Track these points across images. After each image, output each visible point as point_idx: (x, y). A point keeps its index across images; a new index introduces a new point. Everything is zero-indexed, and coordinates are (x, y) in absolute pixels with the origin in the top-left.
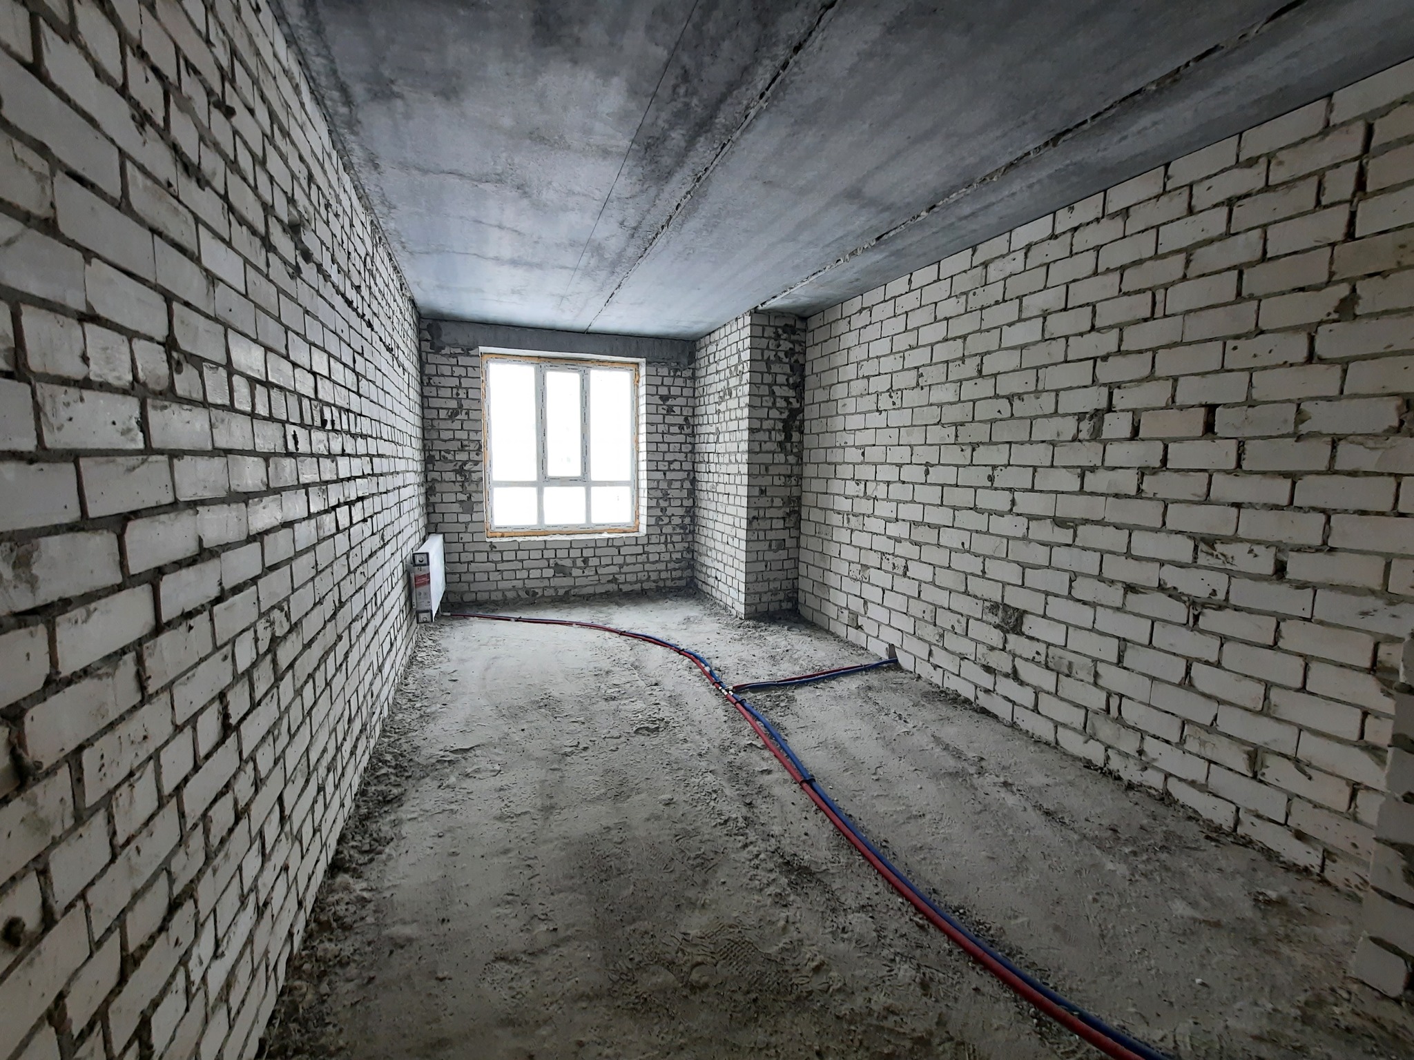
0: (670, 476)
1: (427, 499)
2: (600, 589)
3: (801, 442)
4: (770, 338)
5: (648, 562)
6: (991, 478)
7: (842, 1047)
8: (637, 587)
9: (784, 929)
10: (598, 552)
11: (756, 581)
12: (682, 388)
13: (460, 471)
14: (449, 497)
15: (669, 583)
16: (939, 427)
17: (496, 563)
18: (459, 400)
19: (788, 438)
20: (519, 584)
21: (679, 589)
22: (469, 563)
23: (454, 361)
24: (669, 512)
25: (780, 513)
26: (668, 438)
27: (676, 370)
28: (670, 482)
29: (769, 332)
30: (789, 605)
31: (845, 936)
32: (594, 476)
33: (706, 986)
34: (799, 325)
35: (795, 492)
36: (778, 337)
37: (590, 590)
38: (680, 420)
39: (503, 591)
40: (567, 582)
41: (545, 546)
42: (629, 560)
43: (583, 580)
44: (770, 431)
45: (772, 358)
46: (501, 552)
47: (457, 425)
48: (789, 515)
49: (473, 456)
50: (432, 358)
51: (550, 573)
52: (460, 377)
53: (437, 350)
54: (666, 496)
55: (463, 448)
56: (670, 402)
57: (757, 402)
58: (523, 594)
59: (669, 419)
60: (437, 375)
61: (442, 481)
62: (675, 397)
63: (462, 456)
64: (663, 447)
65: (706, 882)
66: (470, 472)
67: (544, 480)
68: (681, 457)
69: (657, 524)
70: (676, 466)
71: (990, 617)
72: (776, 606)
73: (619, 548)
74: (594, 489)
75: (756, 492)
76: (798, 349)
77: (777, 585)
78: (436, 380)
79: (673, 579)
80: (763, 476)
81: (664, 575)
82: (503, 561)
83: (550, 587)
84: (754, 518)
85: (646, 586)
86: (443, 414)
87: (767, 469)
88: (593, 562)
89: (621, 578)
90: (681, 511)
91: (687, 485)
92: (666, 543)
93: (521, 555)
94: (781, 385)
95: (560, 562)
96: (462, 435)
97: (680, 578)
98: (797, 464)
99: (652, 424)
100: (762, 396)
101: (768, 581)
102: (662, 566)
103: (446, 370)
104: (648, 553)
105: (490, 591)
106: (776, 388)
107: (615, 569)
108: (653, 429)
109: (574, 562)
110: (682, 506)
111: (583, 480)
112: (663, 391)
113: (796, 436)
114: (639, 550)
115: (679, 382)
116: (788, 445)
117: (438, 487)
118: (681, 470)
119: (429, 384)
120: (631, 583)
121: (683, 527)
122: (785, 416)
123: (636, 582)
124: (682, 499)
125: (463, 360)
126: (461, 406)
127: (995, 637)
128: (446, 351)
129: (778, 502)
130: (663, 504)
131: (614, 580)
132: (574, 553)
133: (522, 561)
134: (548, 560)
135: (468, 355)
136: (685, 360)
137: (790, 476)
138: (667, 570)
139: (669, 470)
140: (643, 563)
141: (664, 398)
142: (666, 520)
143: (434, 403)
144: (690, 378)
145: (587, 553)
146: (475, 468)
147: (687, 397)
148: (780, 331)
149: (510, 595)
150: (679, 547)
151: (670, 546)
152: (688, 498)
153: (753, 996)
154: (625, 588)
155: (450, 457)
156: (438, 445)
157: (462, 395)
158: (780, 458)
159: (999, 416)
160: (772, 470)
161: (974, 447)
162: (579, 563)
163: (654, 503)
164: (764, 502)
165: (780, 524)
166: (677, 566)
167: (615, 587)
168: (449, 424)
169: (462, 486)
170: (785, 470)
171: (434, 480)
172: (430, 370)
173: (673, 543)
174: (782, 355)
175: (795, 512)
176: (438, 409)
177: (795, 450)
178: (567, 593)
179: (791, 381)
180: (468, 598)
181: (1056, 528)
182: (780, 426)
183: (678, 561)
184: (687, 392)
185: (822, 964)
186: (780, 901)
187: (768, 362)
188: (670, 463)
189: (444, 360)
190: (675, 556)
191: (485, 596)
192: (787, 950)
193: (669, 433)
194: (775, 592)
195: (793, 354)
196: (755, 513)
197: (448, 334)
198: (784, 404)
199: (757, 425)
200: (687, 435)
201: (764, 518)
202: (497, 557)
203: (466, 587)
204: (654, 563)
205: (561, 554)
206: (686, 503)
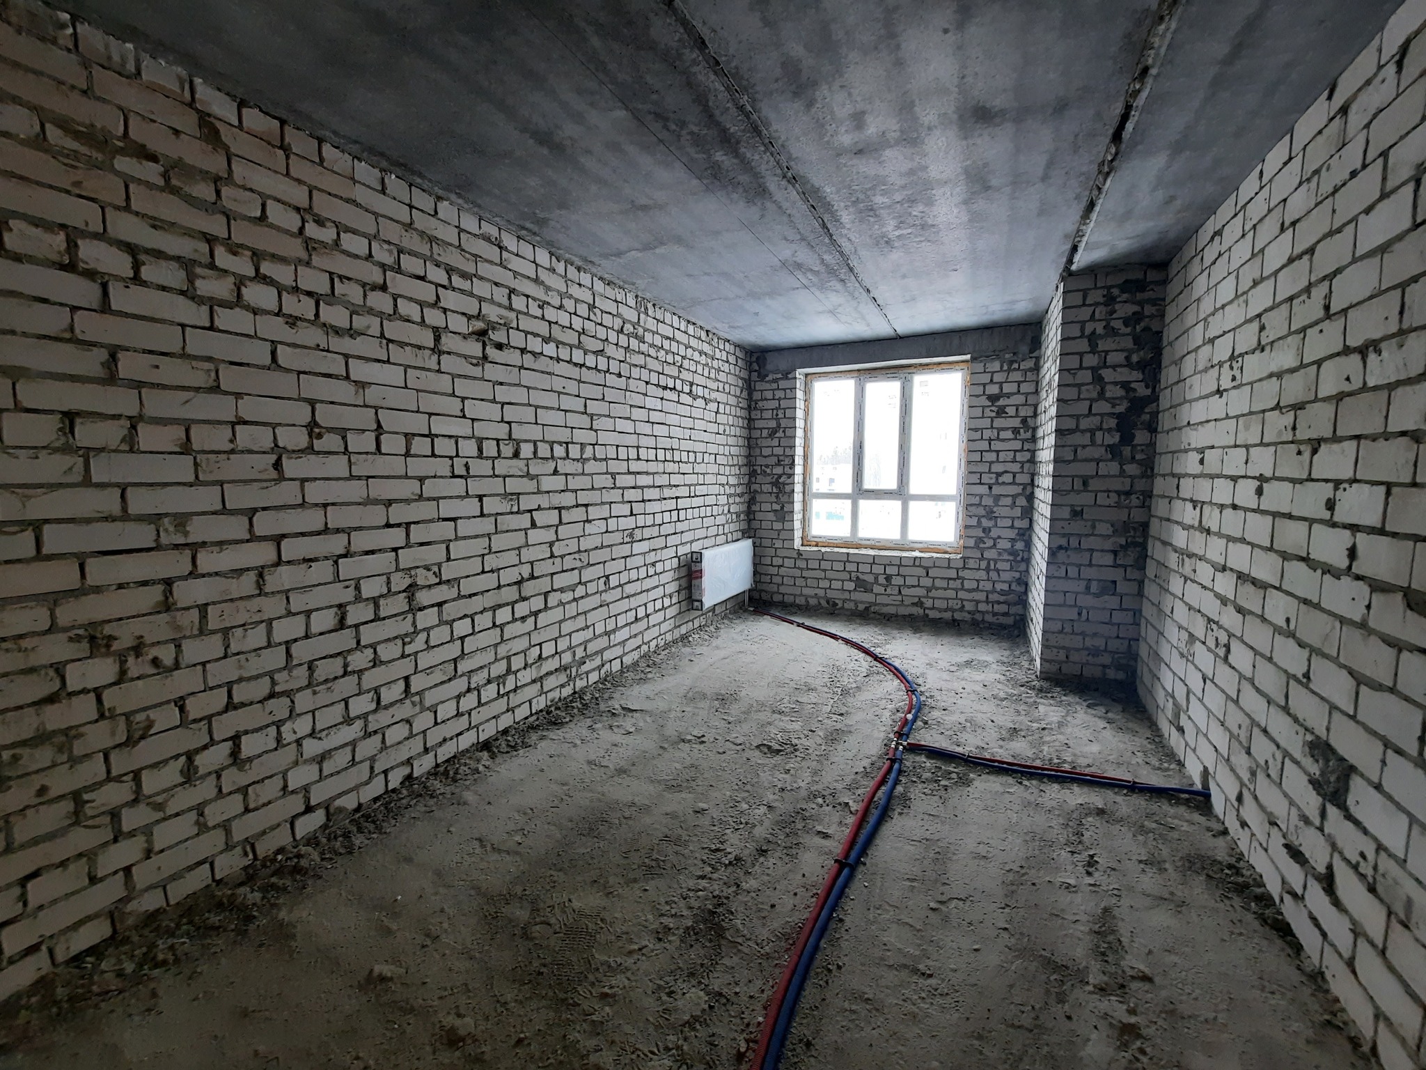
0: (997, 490)
1: (749, 507)
2: (903, 611)
3: (1152, 445)
4: (1097, 304)
5: (962, 589)
6: (1331, 505)
7: (537, 1054)
8: (948, 615)
9: (631, 953)
10: (903, 571)
11: (1061, 632)
12: (1019, 383)
13: (776, 484)
14: (766, 506)
15: (989, 618)
16: (1277, 412)
17: (802, 569)
18: (778, 419)
19: (1127, 439)
20: (821, 593)
21: (1003, 627)
22: (779, 566)
23: (774, 386)
24: (994, 533)
25: (1108, 545)
26: (997, 445)
27: (1011, 362)
28: (997, 498)
29: (1096, 296)
30: (1121, 676)
31: (665, 998)
32: (914, 489)
33: (532, 939)
34: (1152, 275)
35: (1138, 516)
36: (1110, 300)
37: (892, 610)
38: (1016, 423)
39: (806, 597)
40: (868, 597)
41: (848, 559)
42: (938, 583)
43: (885, 599)
44: (1092, 432)
45: (1100, 330)
46: (807, 560)
47: (775, 442)
48: (1124, 548)
49: (787, 470)
50: (759, 386)
51: (851, 586)
52: (779, 399)
53: (762, 377)
54: (990, 514)
55: (779, 463)
56: (1001, 402)
57: (1072, 393)
58: (824, 603)
59: (999, 423)
60: (762, 400)
61: (762, 492)
62: (1008, 395)
63: (778, 470)
64: (991, 457)
65: (635, 881)
66: (784, 484)
67: (860, 492)
68: (1015, 467)
69: (977, 546)
70: (1007, 478)
71: (1308, 763)
72: (1097, 672)
73: (927, 569)
74: (913, 505)
75: (1066, 513)
76: (1148, 310)
77: (1100, 643)
78: (760, 404)
79: (995, 614)
80: (1079, 492)
81: (982, 607)
82: (808, 569)
83: (850, 600)
84: (1060, 547)
85: (958, 616)
86: (765, 433)
87: (1085, 484)
88: (897, 581)
89: (928, 603)
90: (1012, 534)
91: (1022, 501)
92: (988, 570)
93: (824, 565)
94: (1114, 367)
95: (861, 577)
96: (778, 451)
97: (1006, 614)
98: (1143, 475)
99: (976, 430)
100: (1079, 386)
101: (1083, 634)
102: (982, 596)
103: (769, 395)
104: (963, 579)
105: (795, 595)
106: (1104, 373)
107: (921, 592)
108: (978, 435)
109: (876, 579)
110: (1012, 527)
111: (901, 493)
112: (993, 390)
113: (1141, 437)
114: (953, 574)
115: (1016, 376)
116: (1127, 451)
117: (758, 498)
118: (1014, 483)
119: (755, 408)
120: (940, 610)
121: (1013, 553)
122: (1121, 409)
123: (946, 610)
124: (1013, 519)
125: (783, 384)
126: (779, 426)
127: (1311, 801)
128: (770, 378)
129: (1104, 529)
130: (985, 523)
131: (919, 604)
132: (878, 569)
133: (825, 570)
134: (850, 572)
135: (787, 378)
136: (1024, 349)
137: (1128, 494)
138: (987, 602)
139: (997, 483)
140: (956, 590)
141: (993, 398)
142: (990, 543)
143: (759, 424)
144: (1031, 370)
145: (891, 570)
146: (789, 481)
147: (1027, 394)
148: (1115, 292)
149: (813, 602)
150: (1006, 576)
151: (993, 575)
152: (1022, 518)
153: (543, 970)
154: (932, 614)
155: (768, 471)
156: (760, 461)
157: (781, 415)
158: (1114, 467)
159: (1347, 388)
160: (1094, 484)
161: (1316, 445)
162: (882, 580)
163: (974, 522)
164: (1077, 527)
165: (1108, 559)
166: (1002, 599)
167: (921, 611)
168: (769, 442)
169: (777, 497)
170: (1123, 484)
171: (756, 491)
172: (757, 396)
173: (998, 571)
174: (1117, 324)
175: (1135, 544)
176: (761, 429)
177: (1138, 457)
178: (867, 609)
179: (1135, 358)
180: (777, 598)
181: (1409, 612)
182: (1113, 423)
183: (1002, 593)
184: (1025, 388)
185: (614, 996)
186: (661, 934)
187: (1092, 339)
188: (999, 475)
189: (767, 386)
190: (999, 587)
191: (791, 599)
192: (609, 966)
193: (998, 439)
194: (1095, 652)
195: (1138, 321)
196: (1063, 542)
197: (773, 362)
198: (1119, 392)
199: (1071, 424)
200: (1023, 441)
201: (1079, 549)
202: (802, 564)
203: (775, 589)
204: (969, 591)
205: (862, 568)
206: (1018, 524)
